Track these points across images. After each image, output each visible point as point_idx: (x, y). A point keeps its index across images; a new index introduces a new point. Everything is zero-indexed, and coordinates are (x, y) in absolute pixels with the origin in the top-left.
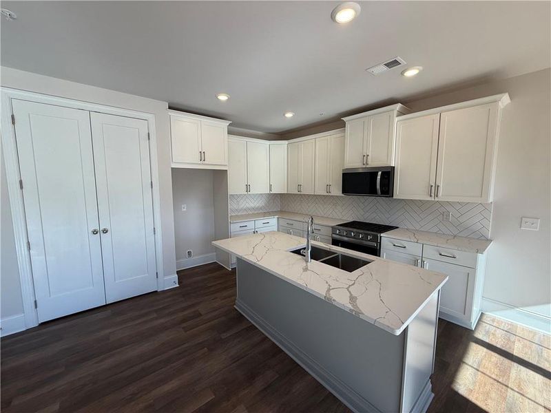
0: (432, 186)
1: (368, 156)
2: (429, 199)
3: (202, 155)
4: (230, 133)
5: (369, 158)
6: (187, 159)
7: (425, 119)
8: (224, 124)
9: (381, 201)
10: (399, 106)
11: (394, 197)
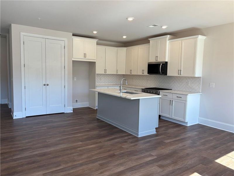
0: (179, 70)
1: (158, 56)
2: (178, 75)
3: (85, 55)
4: (97, 44)
5: (158, 58)
6: (79, 56)
7: (178, 42)
8: (95, 41)
10: (168, 36)
11: (167, 75)
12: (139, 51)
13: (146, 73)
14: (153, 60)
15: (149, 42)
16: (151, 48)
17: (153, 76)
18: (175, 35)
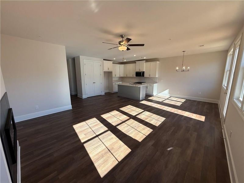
0: (149, 75)
2: (149, 77)
3: (108, 69)
4: (113, 63)
5: (140, 70)
6: (106, 70)
7: (149, 63)
8: (112, 62)
9: (142, 78)
10: (145, 61)
11: (144, 77)
12: (131, 67)
13: (135, 76)
14: (138, 70)
15: (136, 63)
16: (137, 65)
17: (138, 77)
18: (147, 61)
